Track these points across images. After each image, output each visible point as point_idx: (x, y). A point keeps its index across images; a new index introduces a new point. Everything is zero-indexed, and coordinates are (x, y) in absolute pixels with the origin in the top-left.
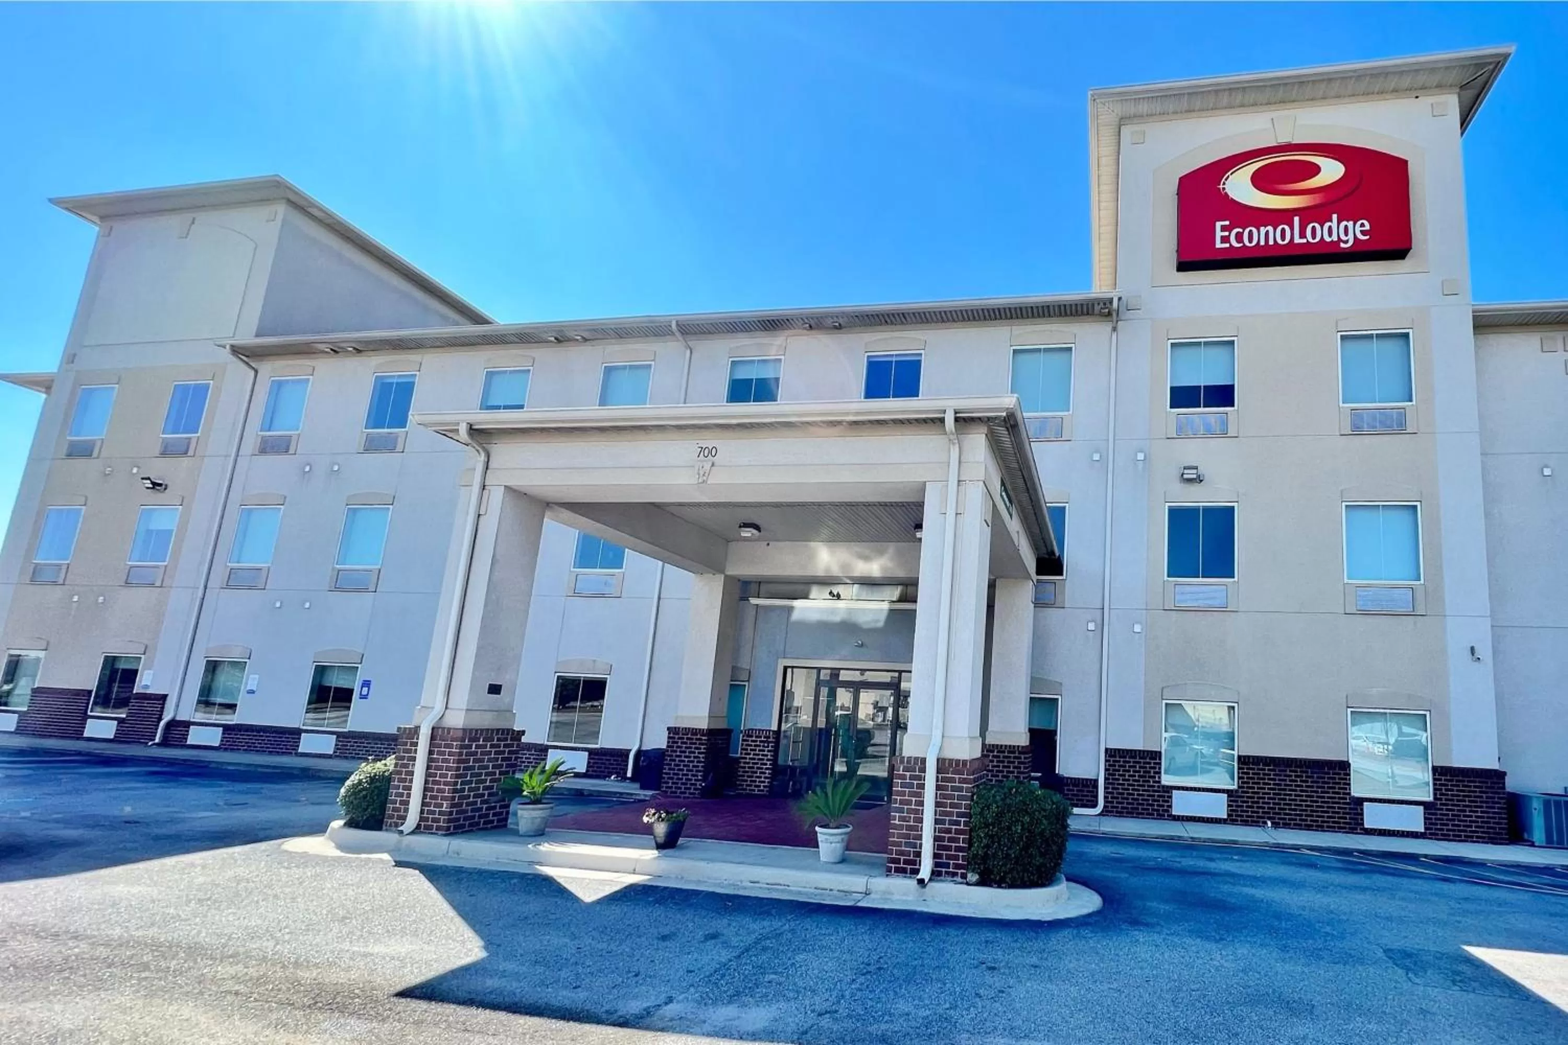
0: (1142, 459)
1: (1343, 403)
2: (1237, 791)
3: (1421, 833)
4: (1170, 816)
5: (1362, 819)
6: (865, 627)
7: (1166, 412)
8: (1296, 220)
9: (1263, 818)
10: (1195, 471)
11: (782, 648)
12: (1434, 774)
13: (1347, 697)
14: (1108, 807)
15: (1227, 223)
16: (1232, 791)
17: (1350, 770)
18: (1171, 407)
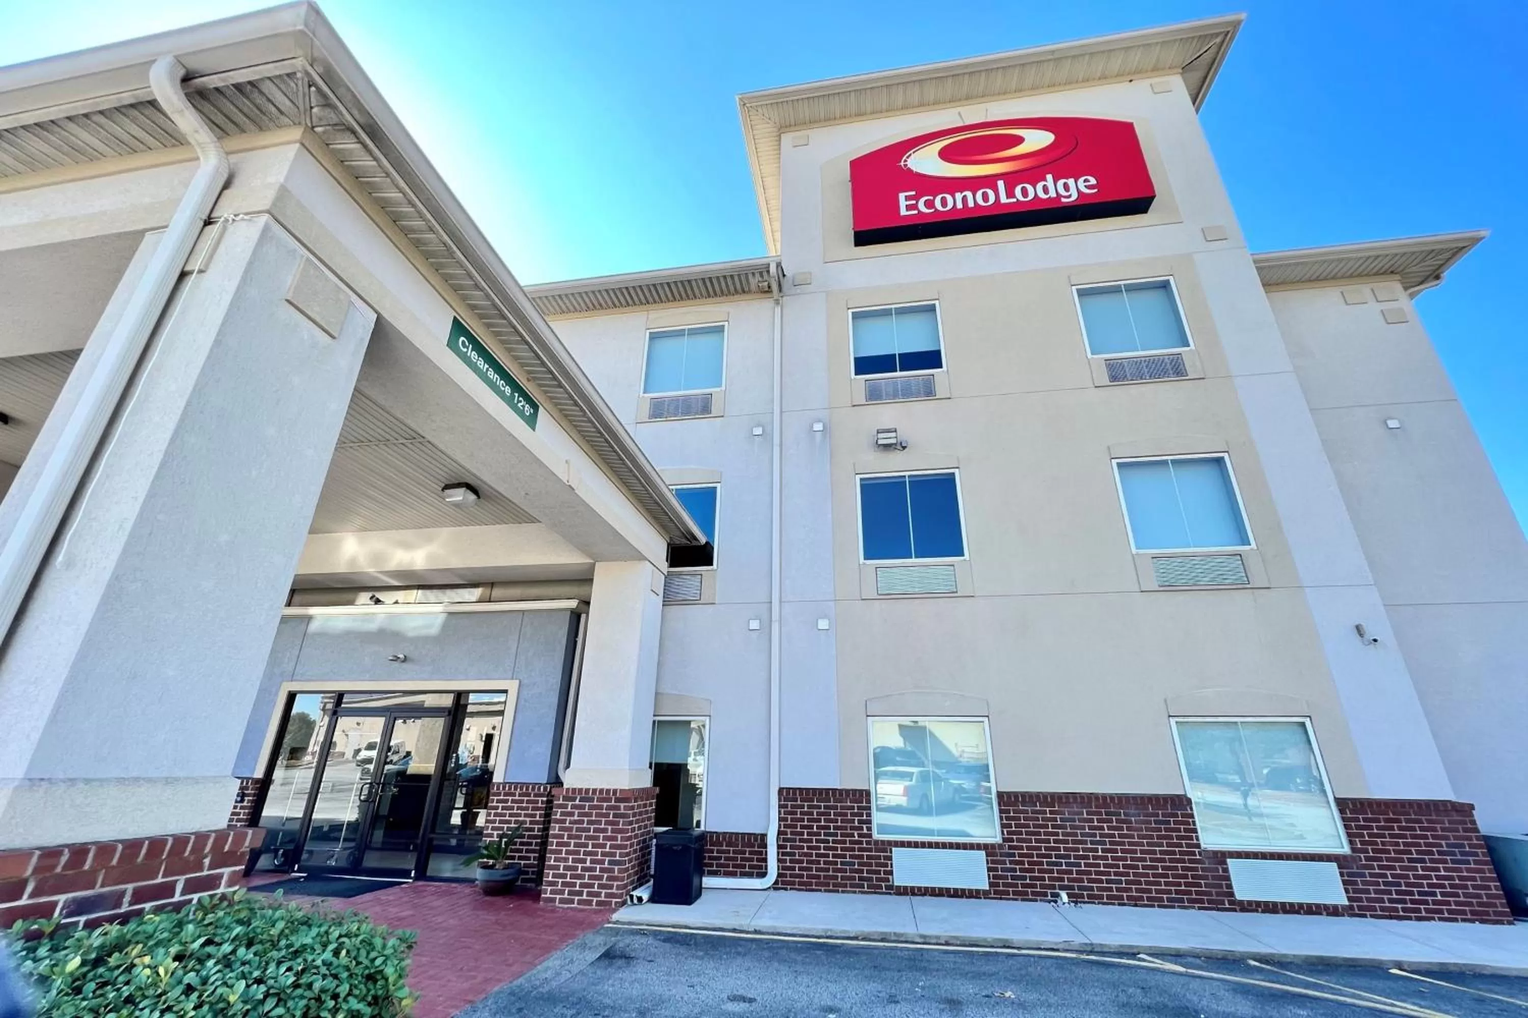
0: (821, 429)
1: (1092, 354)
2: (1001, 846)
3: (1343, 907)
4: (890, 887)
5: (1230, 886)
6: (411, 634)
7: (851, 380)
8: (1001, 184)
9: (1054, 887)
10: (893, 435)
11: (291, 669)
12: (1342, 811)
13: (1165, 701)
14: (785, 875)
15: (913, 193)
16: (993, 846)
17: (1191, 809)
18: (856, 374)
